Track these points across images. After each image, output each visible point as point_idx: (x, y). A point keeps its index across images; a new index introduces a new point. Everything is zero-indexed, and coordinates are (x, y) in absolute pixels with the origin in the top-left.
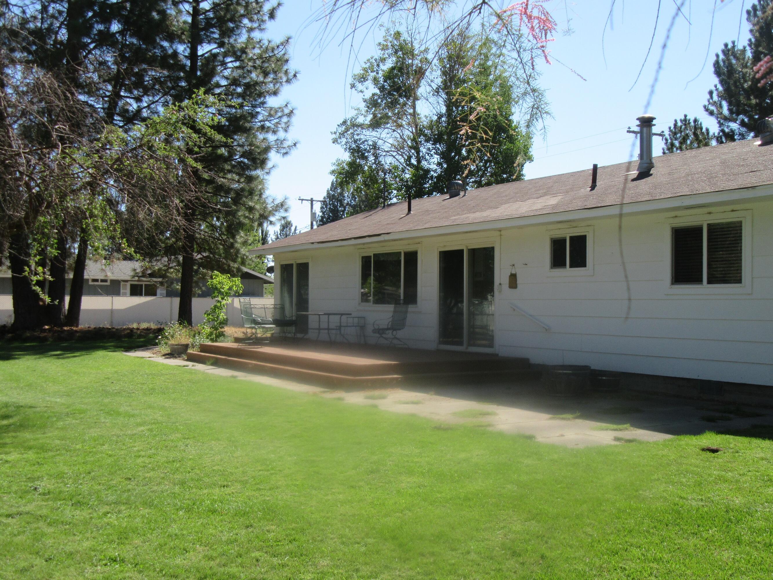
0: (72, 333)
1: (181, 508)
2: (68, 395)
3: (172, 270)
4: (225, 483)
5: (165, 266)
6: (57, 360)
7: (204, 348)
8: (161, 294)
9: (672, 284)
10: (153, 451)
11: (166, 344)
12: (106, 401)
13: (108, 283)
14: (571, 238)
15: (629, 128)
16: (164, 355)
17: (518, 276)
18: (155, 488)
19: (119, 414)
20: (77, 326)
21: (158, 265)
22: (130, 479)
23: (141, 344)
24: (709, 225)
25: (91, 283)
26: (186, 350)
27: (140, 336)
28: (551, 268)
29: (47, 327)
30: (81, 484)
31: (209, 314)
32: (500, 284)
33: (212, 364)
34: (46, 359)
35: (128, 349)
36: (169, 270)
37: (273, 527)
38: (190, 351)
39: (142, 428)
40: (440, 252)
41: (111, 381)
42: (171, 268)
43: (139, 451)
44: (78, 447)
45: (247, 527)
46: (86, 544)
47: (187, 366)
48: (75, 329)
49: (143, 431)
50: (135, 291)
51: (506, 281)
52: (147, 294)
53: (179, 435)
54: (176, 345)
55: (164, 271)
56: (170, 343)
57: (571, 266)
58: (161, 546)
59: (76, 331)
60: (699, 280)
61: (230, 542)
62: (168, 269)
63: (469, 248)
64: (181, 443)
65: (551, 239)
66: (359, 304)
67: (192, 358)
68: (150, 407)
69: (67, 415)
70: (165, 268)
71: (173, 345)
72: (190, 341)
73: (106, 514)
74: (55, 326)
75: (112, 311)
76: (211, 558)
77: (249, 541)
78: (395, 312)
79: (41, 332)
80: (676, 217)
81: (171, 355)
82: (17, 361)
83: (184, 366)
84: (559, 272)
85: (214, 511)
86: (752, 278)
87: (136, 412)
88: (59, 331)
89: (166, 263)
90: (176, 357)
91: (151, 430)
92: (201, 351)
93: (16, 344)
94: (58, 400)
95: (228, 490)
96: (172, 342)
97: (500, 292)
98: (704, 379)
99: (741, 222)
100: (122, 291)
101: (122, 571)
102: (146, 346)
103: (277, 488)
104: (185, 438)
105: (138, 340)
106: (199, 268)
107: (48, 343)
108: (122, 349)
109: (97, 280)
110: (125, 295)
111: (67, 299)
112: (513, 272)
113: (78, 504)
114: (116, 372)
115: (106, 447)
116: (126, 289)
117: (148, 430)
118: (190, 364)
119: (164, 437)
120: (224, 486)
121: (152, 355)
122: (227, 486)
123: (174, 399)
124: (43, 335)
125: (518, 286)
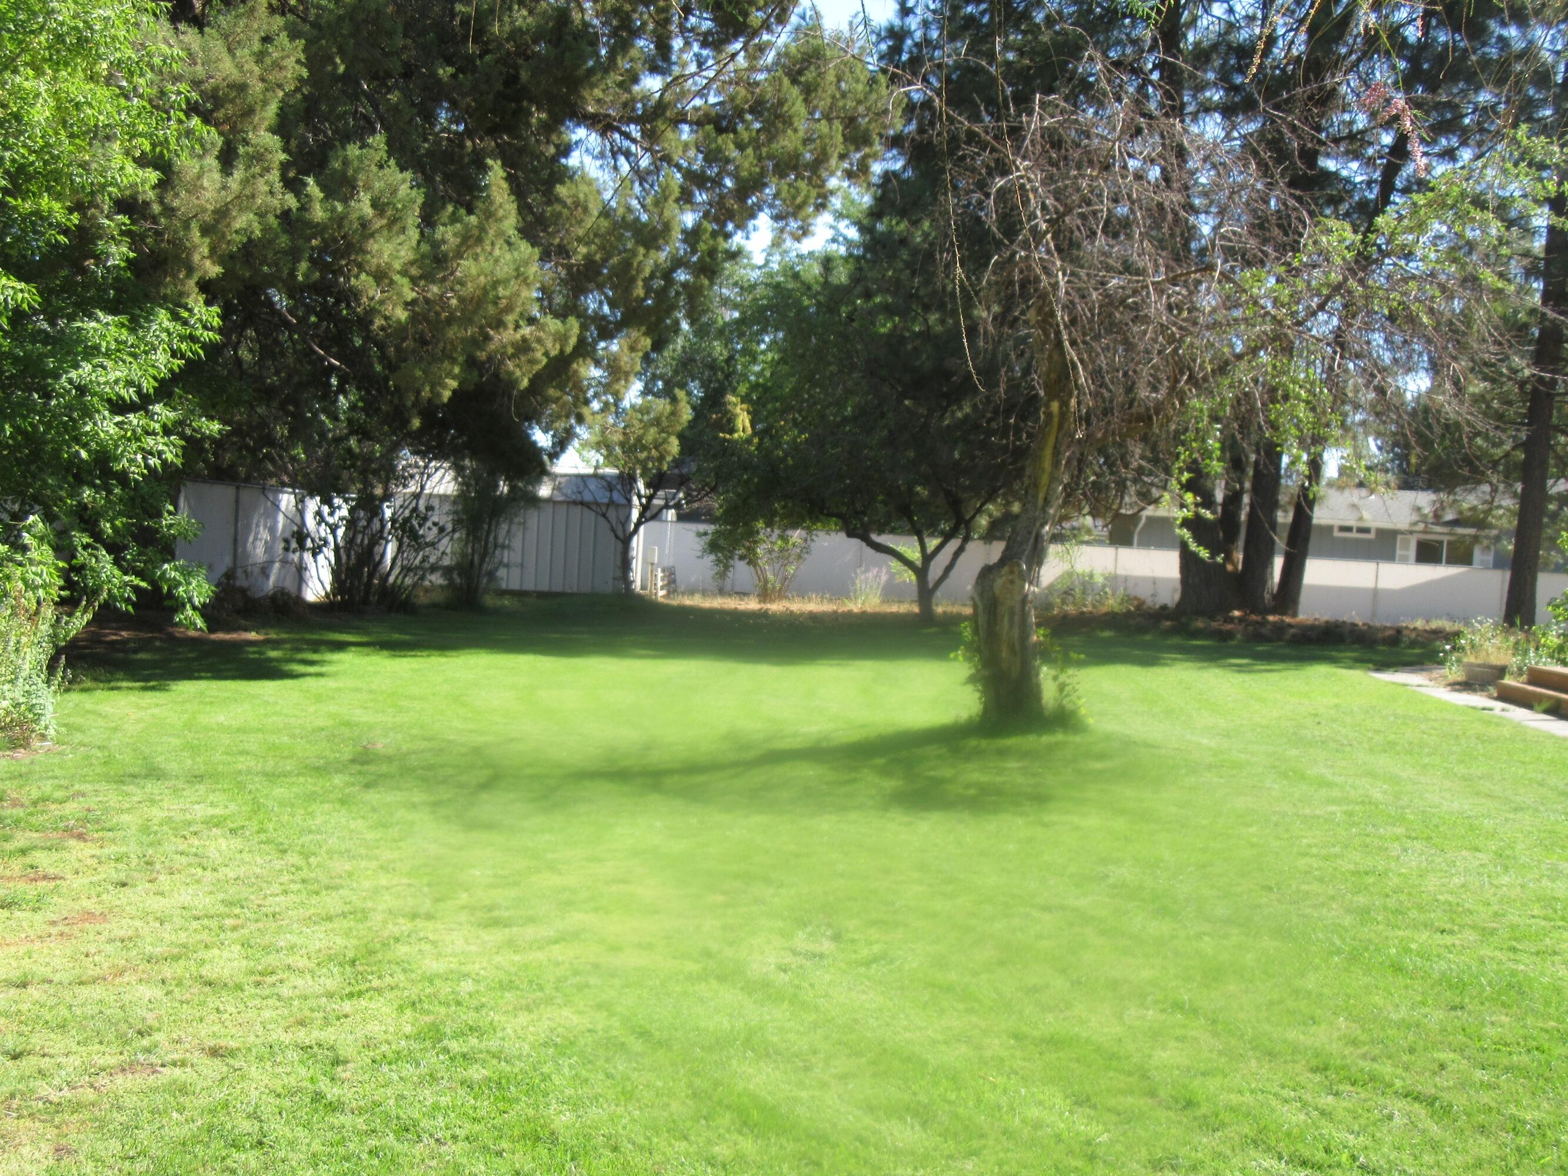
0: (1280, 629)
1: (1339, 952)
2: (1228, 736)
3: (1501, 512)
4: (1448, 926)
5: (1485, 502)
6: (1236, 675)
7: (1538, 678)
8: (1482, 563)
10: (1337, 849)
11: (1459, 661)
12: (1294, 752)
13: (1372, 536)
16: (1450, 685)
18: (1308, 911)
19: (1302, 777)
20: (1295, 614)
21: (1471, 500)
22: (1270, 889)
23: (1412, 659)
25: (1337, 534)
26: (1502, 677)
27: (1413, 644)
29: (1237, 613)
30: (1181, 882)
31: (1558, 607)
33: (1547, 712)
34: (1217, 671)
35: (1382, 666)
36: (1495, 512)
37: (1505, 1019)
38: (1508, 681)
39: (1334, 808)
41: (1317, 720)
42: (1499, 507)
43: (1310, 846)
44: (1204, 822)
45: (1454, 1008)
46: (1146, 974)
47: (1491, 709)
48: (1287, 619)
49: (1334, 813)
50: (1427, 553)
52: (1452, 561)
53: (1400, 831)
54: (1479, 666)
55: (1484, 512)
56: (1465, 660)
58: (1271, 1003)
59: (1290, 626)
61: (1404, 1025)
62: (1490, 510)
64: (1396, 845)
67: (1509, 696)
68: (1371, 774)
69: (1210, 767)
70: (1486, 507)
71: (1471, 665)
72: (1513, 661)
73: (1199, 936)
74: (1252, 612)
75: (1375, 592)
76: (1354, 1042)
77: (1444, 1030)
79: (1225, 621)
81: (1466, 686)
82: (1166, 669)
83: (1484, 709)
85: (1398, 968)
87: (1338, 779)
88: (1257, 623)
89: (1488, 498)
90: (1474, 691)
91: (1350, 814)
92: (1530, 682)
93: (1176, 640)
94: (1205, 741)
95: (1448, 939)
96: (1470, 659)
100: (1399, 552)
101: (1184, 1026)
102: (1422, 664)
103: (1555, 953)
104: (1409, 837)
105: (1409, 651)
106: (1561, 508)
107: (1234, 643)
108: (1371, 666)
109: (1349, 529)
110: (1404, 560)
111: (1278, 562)
113: (1163, 912)
114: (1337, 706)
115: (1253, 830)
116: (1407, 549)
117: (1345, 813)
118: (1499, 705)
119: (1370, 829)
120: (1442, 932)
121: (1427, 682)
122: (1451, 932)
123: (1425, 766)
124: (1228, 627)
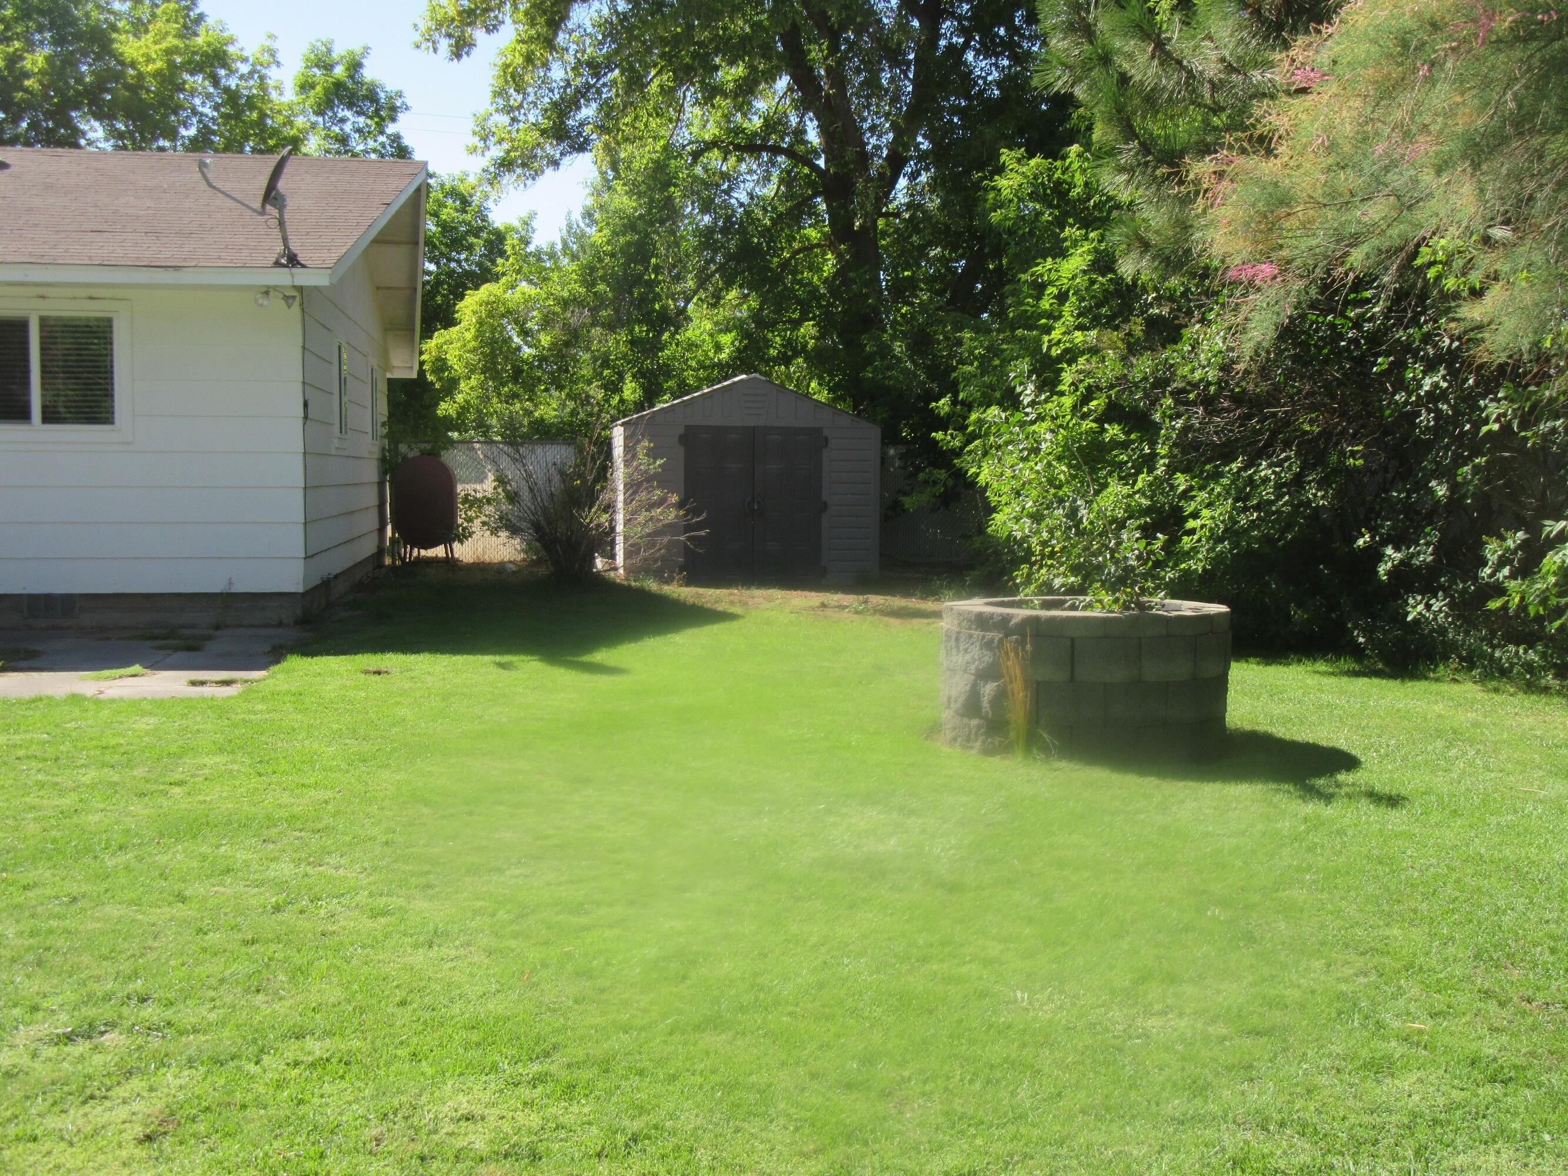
24: (43, 320)
60: (24, 416)
86: (135, 417)
99: (111, 319)
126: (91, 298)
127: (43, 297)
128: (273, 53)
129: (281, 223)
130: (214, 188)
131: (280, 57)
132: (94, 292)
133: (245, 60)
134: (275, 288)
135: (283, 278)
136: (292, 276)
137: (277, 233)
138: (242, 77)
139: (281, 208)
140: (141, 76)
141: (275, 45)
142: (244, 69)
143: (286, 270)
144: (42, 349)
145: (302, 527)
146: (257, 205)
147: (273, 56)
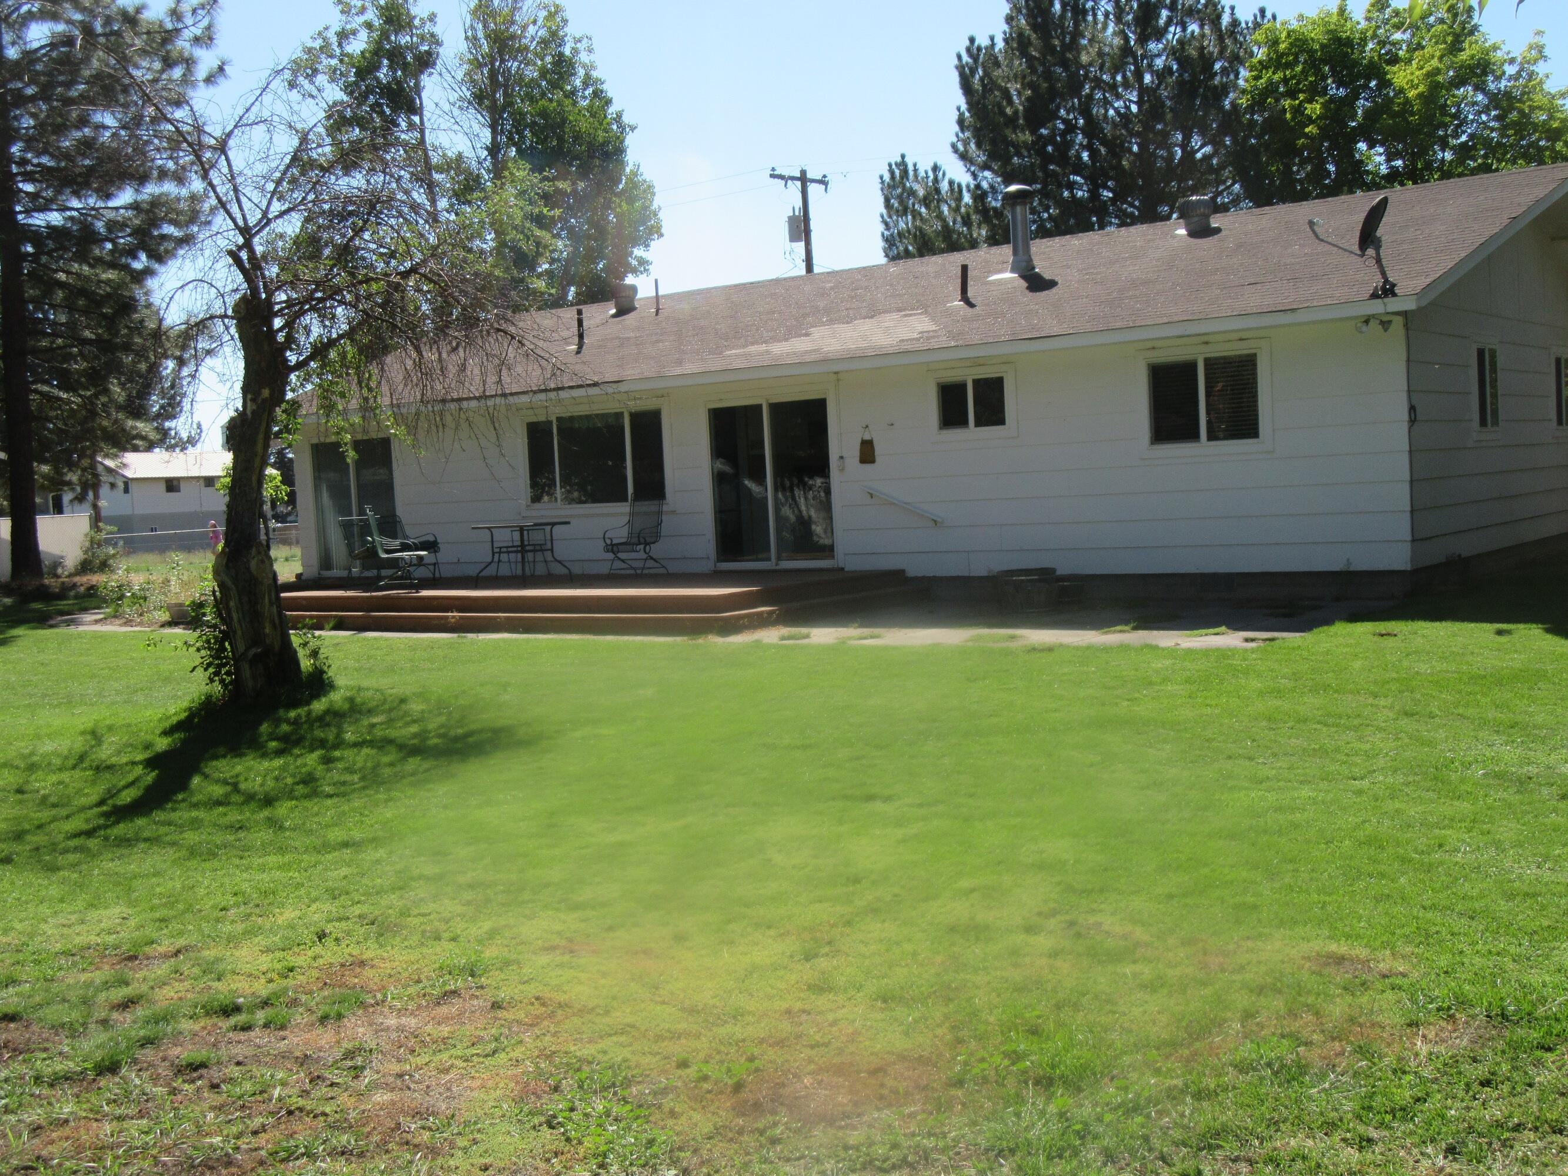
9: (1152, 443)
14: (977, 383)
15: (773, 169)
17: (875, 443)
24: (1207, 361)
28: (941, 428)
32: (842, 457)
40: (709, 410)
51: (854, 452)
57: (979, 423)
60: (1194, 436)
63: (771, 401)
65: (938, 384)
66: (528, 506)
78: (632, 514)
80: (1154, 348)
84: (955, 435)
86: (1274, 430)
97: (842, 470)
98: (1206, 571)
99: (1255, 355)
112: (867, 437)
125: (877, 459)
126: (1241, 340)
127: (1206, 343)
128: (1540, 49)
129: (1379, 261)
130: (1322, 240)
131: (1547, 52)
132: (1244, 335)
133: (1512, 61)
134: (1373, 316)
135: (1377, 307)
136: (1385, 305)
137: (1375, 269)
138: (1511, 77)
139: (1378, 248)
140: (1407, 101)
141: (1542, 41)
142: (1510, 70)
143: (1380, 300)
144: (1206, 382)
145: (1408, 515)
146: (1356, 248)
147: (1540, 52)
